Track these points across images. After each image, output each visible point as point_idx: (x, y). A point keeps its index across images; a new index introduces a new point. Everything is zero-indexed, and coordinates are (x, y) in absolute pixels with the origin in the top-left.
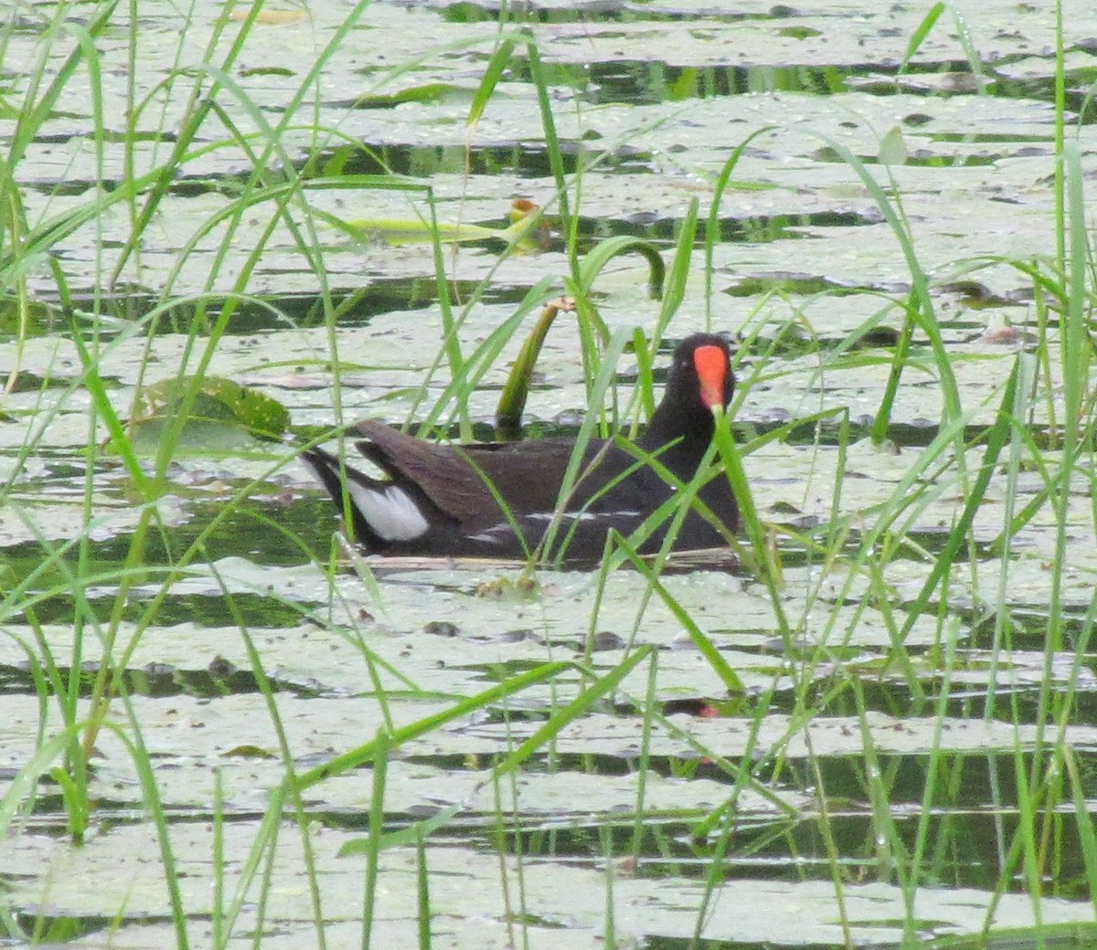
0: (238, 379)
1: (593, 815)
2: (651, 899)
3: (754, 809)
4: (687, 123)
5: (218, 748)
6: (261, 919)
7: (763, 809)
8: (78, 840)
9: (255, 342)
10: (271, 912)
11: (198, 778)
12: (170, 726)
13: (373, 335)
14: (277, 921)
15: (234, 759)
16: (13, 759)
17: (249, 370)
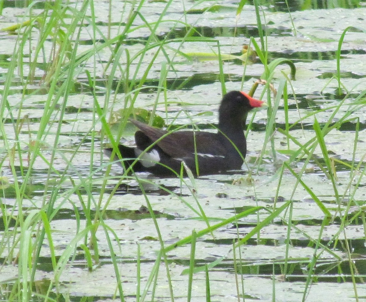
0: (147, 109)
1: (270, 260)
2: (289, 289)
3: (326, 257)
4: (304, 19)
5: (138, 237)
6: (153, 297)
7: (329, 257)
8: (90, 270)
9: (153, 96)
10: (157, 295)
11: (131, 248)
12: (122, 229)
13: (194, 93)
14: (159, 298)
15: (144, 241)
16: (66, 241)
17: (150, 105)
